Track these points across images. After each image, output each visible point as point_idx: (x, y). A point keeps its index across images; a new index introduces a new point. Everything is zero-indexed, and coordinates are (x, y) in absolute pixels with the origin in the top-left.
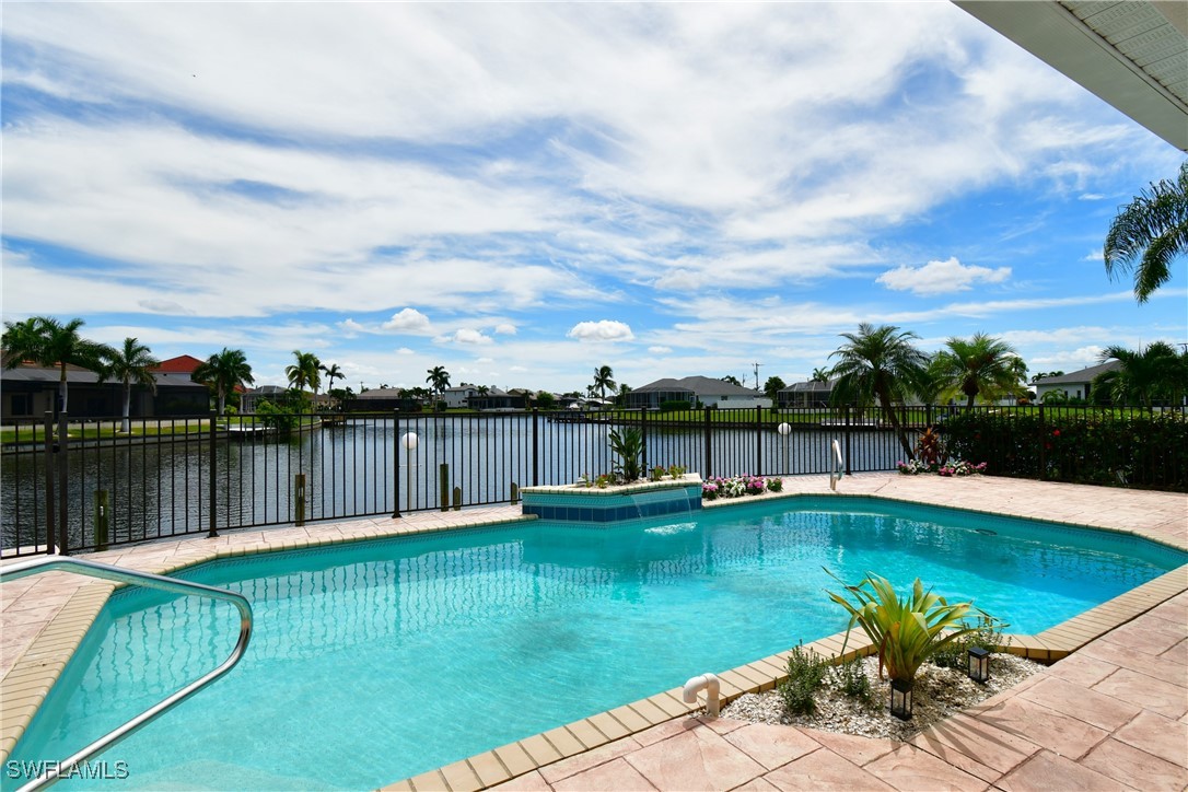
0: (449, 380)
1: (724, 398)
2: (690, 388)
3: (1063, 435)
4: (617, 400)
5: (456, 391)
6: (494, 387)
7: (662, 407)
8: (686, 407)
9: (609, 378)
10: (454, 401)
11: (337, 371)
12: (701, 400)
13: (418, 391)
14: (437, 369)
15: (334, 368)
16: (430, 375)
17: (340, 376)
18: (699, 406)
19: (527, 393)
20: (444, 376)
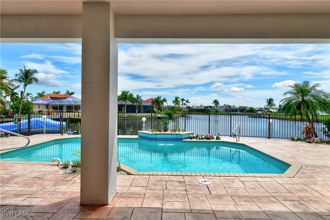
6: (234, 105)
9: (272, 102)
10: (221, 110)
11: (188, 101)
13: (211, 107)
14: (215, 100)
15: (188, 100)
16: (213, 102)
17: (189, 102)
19: (245, 108)
20: (218, 102)
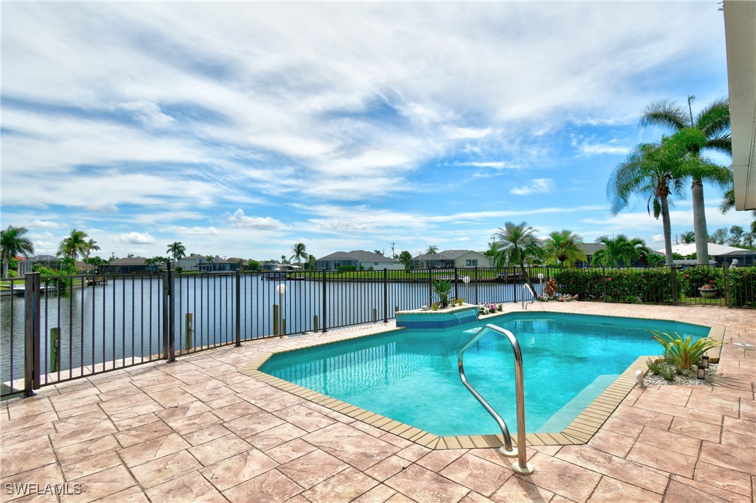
0: (185, 252)
1: (376, 264)
2: (355, 257)
3: (613, 280)
4: (306, 265)
5: (188, 259)
6: (217, 257)
7: (340, 269)
8: (354, 269)
9: (303, 251)
10: (187, 267)
11: (94, 245)
12: (362, 265)
13: (161, 259)
14: (175, 244)
15: (92, 242)
16: (170, 248)
17: (96, 248)
18: (362, 269)
19: (241, 261)
20: (181, 248)
